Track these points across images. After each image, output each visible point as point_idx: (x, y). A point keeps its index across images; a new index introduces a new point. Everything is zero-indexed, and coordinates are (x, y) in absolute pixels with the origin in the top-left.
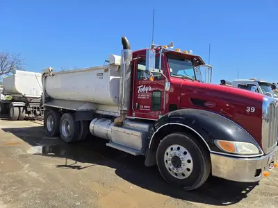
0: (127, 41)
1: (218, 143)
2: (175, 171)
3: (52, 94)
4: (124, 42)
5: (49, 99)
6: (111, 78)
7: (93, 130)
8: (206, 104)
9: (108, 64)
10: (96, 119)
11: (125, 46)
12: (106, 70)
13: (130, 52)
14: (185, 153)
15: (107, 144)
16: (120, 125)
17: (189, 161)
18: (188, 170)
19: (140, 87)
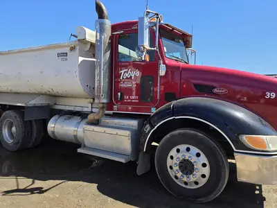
0: (104, 7)
1: (245, 139)
2: (185, 179)
4: (99, 9)
6: (81, 59)
7: (53, 132)
8: (215, 91)
9: (76, 39)
10: (56, 117)
11: (101, 15)
12: (73, 49)
13: (108, 23)
14: (198, 155)
15: (79, 150)
16: (96, 123)
17: (204, 165)
18: (203, 176)
19: (123, 72)
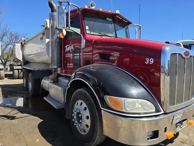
0: (54, 5)
1: (108, 98)
3: (29, 58)
5: (26, 62)
6: (47, 41)
8: (111, 58)
9: (44, 28)
10: (46, 77)
11: (53, 10)
12: (43, 34)
14: (85, 109)
15: (45, 98)
17: (88, 117)
18: (87, 126)
19: (66, 47)
